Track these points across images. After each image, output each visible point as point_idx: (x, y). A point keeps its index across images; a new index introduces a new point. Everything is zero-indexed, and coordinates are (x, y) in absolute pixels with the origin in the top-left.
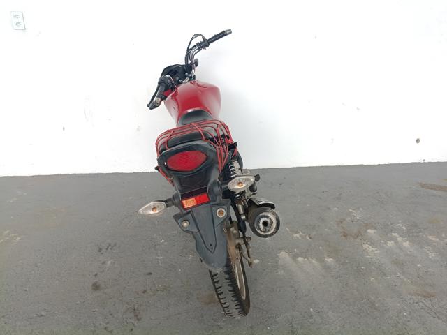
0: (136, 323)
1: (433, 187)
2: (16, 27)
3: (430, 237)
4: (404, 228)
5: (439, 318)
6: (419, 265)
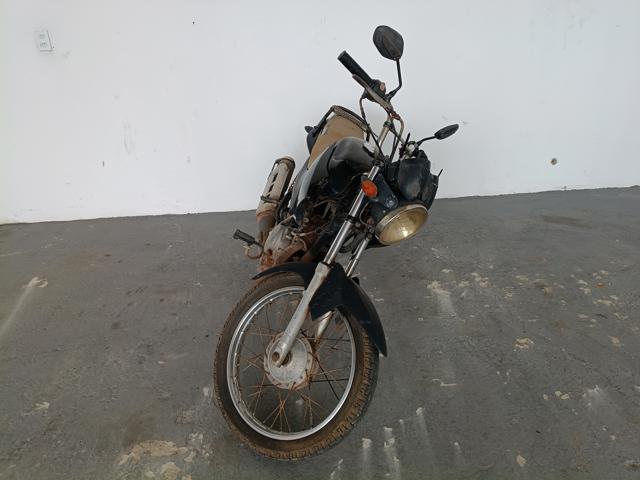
0: (147, 357)
1: (558, 220)
2: (43, 49)
3: (518, 277)
4: (491, 267)
5: (478, 356)
6: (487, 306)
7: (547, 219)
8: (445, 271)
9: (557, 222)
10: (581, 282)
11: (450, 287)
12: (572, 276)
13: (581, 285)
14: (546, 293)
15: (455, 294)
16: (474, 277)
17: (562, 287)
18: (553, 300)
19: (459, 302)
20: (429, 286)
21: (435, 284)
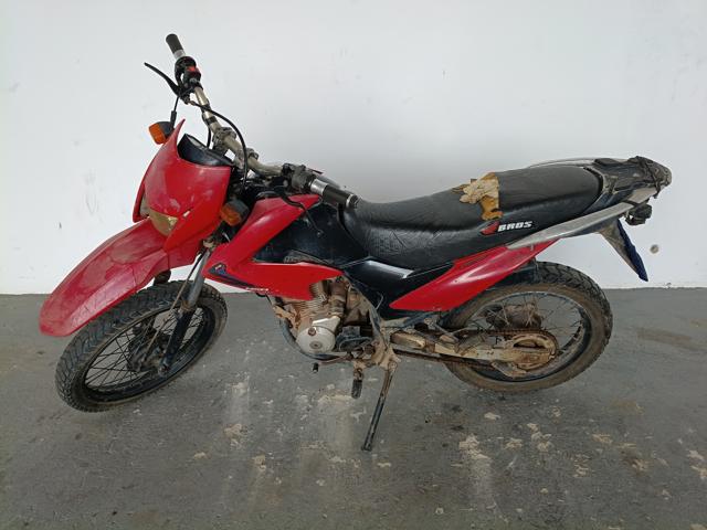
3: (596, 436)
7: (643, 333)
8: (490, 416)
9: (657, 340)
10: (694, 454)
11: (494, 447)
12: (680, 441)
13: (694, 461)
14: (638, 474)
15: (499, 464)
16: (532, 431)
17: (664, 462)
18: (650, 489)
19: (503, 478)
20: (462, 445)
21: (471, 440)
